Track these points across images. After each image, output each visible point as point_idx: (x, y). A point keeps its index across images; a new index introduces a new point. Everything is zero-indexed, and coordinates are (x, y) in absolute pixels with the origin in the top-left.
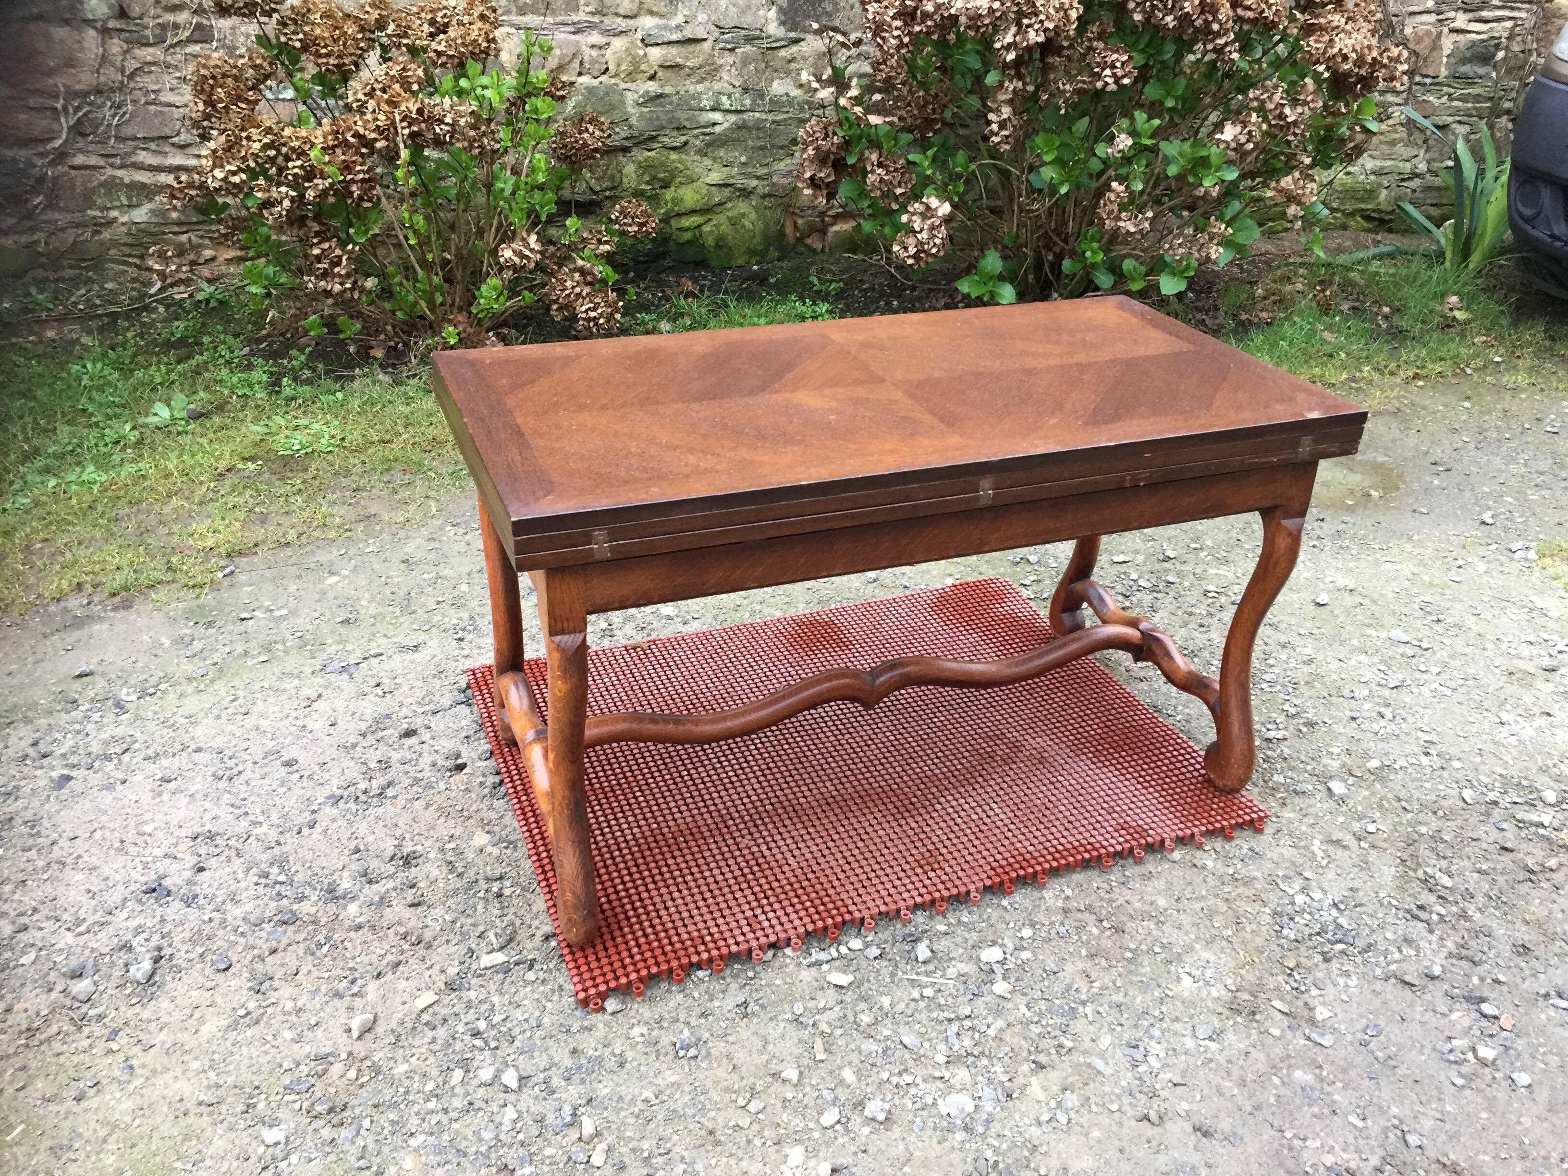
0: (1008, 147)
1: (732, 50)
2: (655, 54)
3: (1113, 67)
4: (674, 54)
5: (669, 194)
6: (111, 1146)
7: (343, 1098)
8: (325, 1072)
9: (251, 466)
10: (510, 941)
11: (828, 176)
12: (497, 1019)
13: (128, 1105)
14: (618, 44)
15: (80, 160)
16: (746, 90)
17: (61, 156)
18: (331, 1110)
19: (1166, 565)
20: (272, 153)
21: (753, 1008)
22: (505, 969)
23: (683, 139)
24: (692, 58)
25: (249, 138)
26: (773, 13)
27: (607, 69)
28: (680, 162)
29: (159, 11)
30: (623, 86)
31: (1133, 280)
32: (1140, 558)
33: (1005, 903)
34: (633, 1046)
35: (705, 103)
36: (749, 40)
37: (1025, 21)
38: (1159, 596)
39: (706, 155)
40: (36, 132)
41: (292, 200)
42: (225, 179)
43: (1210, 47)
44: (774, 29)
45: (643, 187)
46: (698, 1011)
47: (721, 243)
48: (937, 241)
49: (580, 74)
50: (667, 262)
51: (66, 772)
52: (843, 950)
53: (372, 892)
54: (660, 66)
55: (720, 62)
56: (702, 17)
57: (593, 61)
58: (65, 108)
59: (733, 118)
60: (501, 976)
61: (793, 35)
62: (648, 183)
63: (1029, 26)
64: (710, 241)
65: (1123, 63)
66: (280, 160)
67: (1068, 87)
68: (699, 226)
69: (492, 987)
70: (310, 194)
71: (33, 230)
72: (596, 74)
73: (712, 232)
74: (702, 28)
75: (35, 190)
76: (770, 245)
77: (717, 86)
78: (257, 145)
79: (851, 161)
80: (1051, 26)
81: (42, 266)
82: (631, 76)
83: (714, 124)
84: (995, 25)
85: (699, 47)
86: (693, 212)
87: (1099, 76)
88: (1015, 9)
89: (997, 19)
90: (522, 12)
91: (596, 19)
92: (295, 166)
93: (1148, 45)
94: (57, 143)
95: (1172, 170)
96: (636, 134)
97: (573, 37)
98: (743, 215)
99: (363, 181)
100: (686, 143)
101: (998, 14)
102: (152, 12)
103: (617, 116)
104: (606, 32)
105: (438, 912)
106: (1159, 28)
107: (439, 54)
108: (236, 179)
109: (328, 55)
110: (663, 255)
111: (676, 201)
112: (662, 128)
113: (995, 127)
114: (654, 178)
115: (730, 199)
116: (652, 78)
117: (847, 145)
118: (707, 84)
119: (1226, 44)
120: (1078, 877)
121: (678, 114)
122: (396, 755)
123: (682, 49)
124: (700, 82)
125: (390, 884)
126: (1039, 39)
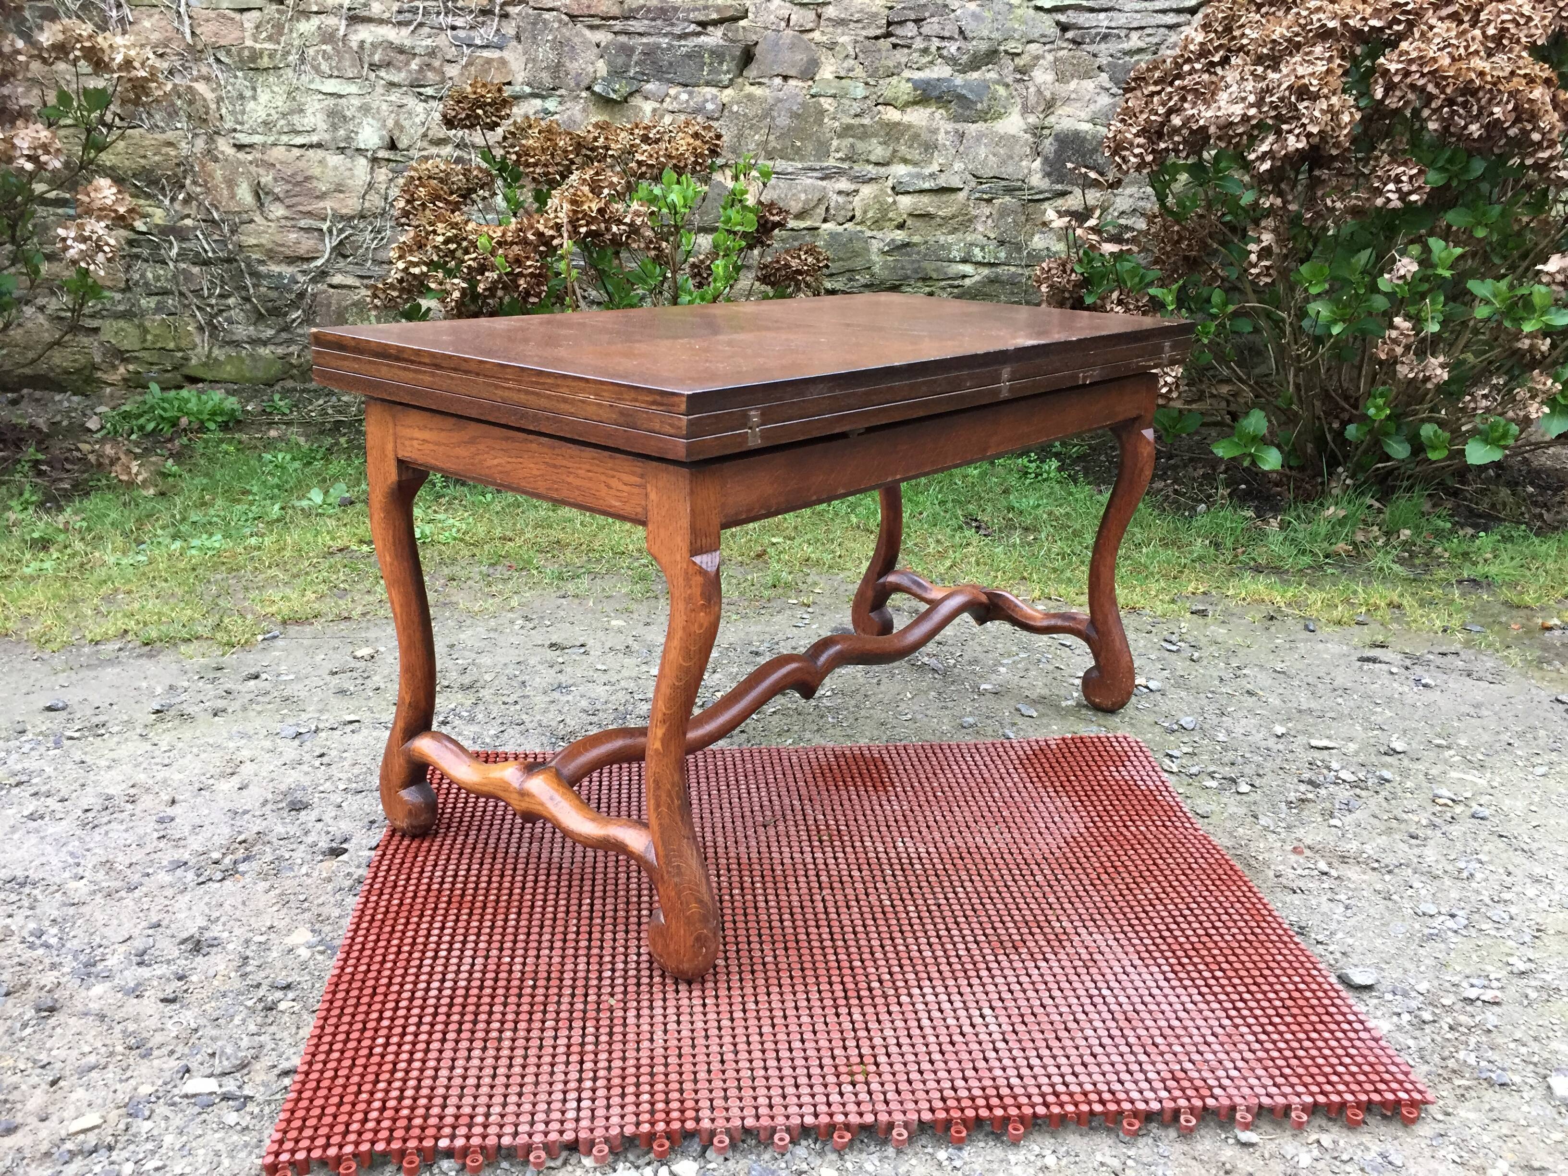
0: (1268, 280)
1: (989, 201)
2: (905, 202)
3: (1398, 180)
4: (925, 203)
9: (365, 548)
10: (241, 1067)
12: (150, 1165)
14: (867, 191)
15: (338, 279)
16: (1002, 243)
17: (322, 274)
19: (1388, 759)
20: (452, 246)
22: (208, 1102)
23: (928, 289)
24: (945, 207)
25: (434, 232)
26: (1037, 164)
27: (853, 218)
29: (425, 144)
30: (869, 233)
31: (1434, 448)
32: (1352, 747)
33: (942, 1155)
35: (955, 254)
36: (1009, 191)
37: (1285, 127)
38: (1363, 793)
40: (302, 251)
41: (463, 291)
42: (406, 270)
43: (1529, 162)
44: (1037, 180)
48: (1169, 380)
49: (825, 220)
53: (133, 975)
54: (910, 215)
55: (974, 212)
56: (958, 166)
57: (838, 207)
58: (330, 231)
59: (986, 271)
60: (197, 1109)
61: (1059, 187)
63: (1290, 132)
65: (1411, 178)
66: (459, 254)
67: (1338, 205)
69: (177, 1121)
70: (481, 288)
71: (289, 342)
72: (841, 220)
74: (957, 177)
75: (294, 305)
77: (969, 238)
78: (441, 239)
79: (1090, 300)
80: (1315, 130)
81: (292, 377)
82: (877, 224)
83: (964, 277)
84: (1250, 135)
85: (953, 196)
87: (1379, 192)
88: (1272, 114)
89: (1253, 127)
90: (770, 156)
91: (845, 166)
92: (470, 262)
93: (1450, 160)
94: (319, 262)
95: (1481, 312)
96: (877, 281)
97: (821, 183)
99: (532, 275)
100: (930, 295)
101: (1256, 121)
102: (419, 144)
103: (858, 263)
104: (855, 179)
105: (189, 1017)
106: (1463, 136)
107: (640, 163)
108: (416, 271)
109: (535, 165)
112: (906, 277)
113: (1253, 258)
116: (901, 226)
117: (1086, 282)
118: (960, 235)
119: (1551, 158)
121: (925, 264)
122: (280, 829)
123: (935, 198)
124: (951, 233)
125: (160, 970)
126: (1300, 146)
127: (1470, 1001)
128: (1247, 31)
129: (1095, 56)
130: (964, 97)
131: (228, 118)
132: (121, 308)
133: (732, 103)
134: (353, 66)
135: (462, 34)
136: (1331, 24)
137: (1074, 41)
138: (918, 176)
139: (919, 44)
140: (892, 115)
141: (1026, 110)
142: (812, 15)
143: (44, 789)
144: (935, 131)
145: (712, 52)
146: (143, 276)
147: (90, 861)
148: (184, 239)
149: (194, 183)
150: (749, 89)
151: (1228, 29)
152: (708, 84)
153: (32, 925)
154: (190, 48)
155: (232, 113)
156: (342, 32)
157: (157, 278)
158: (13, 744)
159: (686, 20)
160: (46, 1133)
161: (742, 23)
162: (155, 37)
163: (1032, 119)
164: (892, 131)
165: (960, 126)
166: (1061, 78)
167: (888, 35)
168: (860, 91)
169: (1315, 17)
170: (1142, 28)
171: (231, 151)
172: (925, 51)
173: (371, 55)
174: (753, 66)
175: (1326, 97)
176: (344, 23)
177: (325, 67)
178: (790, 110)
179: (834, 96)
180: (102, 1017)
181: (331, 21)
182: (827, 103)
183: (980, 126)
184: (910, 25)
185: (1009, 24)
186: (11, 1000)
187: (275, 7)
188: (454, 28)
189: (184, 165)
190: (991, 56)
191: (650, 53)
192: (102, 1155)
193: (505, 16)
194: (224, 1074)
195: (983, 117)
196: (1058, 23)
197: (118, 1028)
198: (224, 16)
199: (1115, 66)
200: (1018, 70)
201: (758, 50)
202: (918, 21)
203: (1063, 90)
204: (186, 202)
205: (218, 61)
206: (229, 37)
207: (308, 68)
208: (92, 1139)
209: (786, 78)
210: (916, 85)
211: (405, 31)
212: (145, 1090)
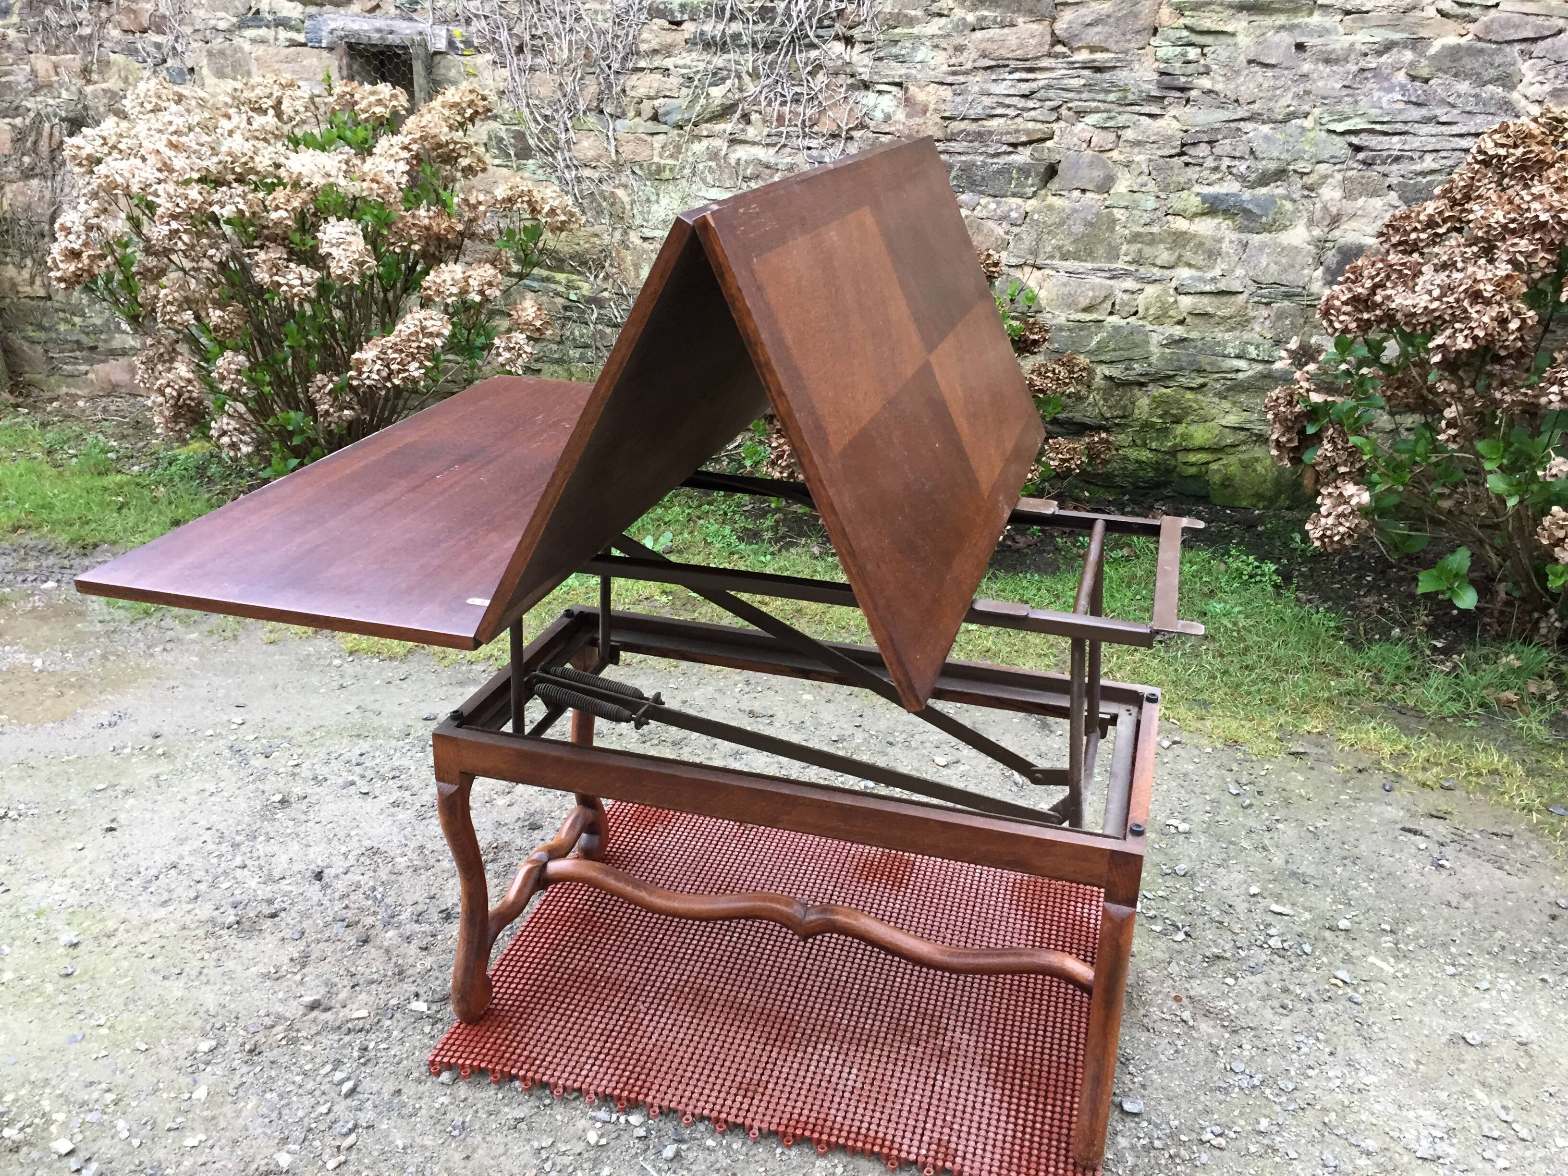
0: (1455, 446)
1: (1268, 304)
2: (1186, 302)
3: (1562, 384)
4: (1206, 304)
5: (1180, 429)
6: (151, 1013)
7: (263, 1048)
8: (273, 1027)
10: (441, 1000)
11: (1290, 440)
12: (383, 1046)
13: (179, 994)
14: (1151, 290)
16: (1277, 343)
18: (251, 1051)
21: (523, 1126)
22: (420, 1017)
23: (1200, 381)
24: (1224, 308)
26: (1319, 272)
27: (1136, 313)
28: (1196, 401)
30: (1151, 328)
34: (430, 1107)
35: (1229, 350)
36: (1288, 296)
37: (1458, 326)
39: (1225, 398)
44: (1318, 288)
45: (1154, 419)
46: (492, 1107)
47: (1227, 482)
48: (1343, 529)
49: (1110, 314)
50: (1167, 492)
51: (356, 778)
52: (622, 1119)
53: (411, 928)
54: (1190, 313)
55: (1252, 314)
56: (1240, 272)
57: (1124, 304)
59: (1260, 367)
60: (414, 1020)
62: (1160, 417)
63: (1460, 331)
64: (1217, 478)
68: (1208, 463)
69: (402, 1024)
72: (1125, 315)
73: (1219, 470)
74: (1238, 282)
76: (1281, 493)
77: (1246, 336)
79: (1311, 430)
82: (1159, 319)
83: (1238, 371)
84: (1433, 326)
85: (1232, 299)
86: (1201, 449)
87: (1543, 392)
88: (1450, 311)
90: (1065, 257)
91: (1132, 268)
96: (1153, 370)
97: (1108, 282)
98: (1257, 460)
100: (1203, 385)
101: (1437, 314)
103: (1137, 353)
104: (1141, 280)
105: (429, 961)
110: (1165, 484)
111: (1185, 437)
112: (1181, 369)
113: (1444, 423)
114: (1166, 413)
115: (1244, 443)
116: (1181, 322)
117: (1308, 415)
118: (1237, 333)
120: (864, 1164)
121: (1201, 358)
122: (519, 842)
123: (1215, 300)
124: (1227, 331)
125: (425, 927)
126: (1467, 346)
127: (1202, 1142)
128: (1476, 207)
129: (1385, 175)
130: (1250, 211)
131: (638, 216)
132: (556, 356)
133: (1034, 212)
134: (730, 178)
135: (814, 153)
136: (1543, 217)
137: (1364, 162)
138: (1202, 280)
139: (1210, 163)
140: (1181, 224)
141: (1311, 222)
142: (1112, 137)
143: (406, 783)
144: (1220, 240)
145: (1020, 170)
146: (572, 333)
147: (413, 845)
148: (601, 307)
149: (612, 265)
150: (1051, 200)
151: (1468, 198)
152: (1014, 195)
153: (371, 883)
154: (615, 163)
155: (641, 212)
156: (723, 153)
157: (582, 336)
158: (401, 743)
159: (999, 142)
160: (344, 1013)
161: (1049, 144)
162: (590, 154)
163: (1317, 232)
164: (1179, 239)
165: (1244, 237)
166: (1349, 195)
167: (1182, 154)
168: (1151, 203)
169: (1535, 205)
170: (1437, 151)
171: (639, 242)
172: (1216, 169)
173: (745, 170)
174: (1056, 179)
175: (1500, 304)
176: (726, 144)
177: (710, 179)
178: (1085, 219)
179: (1127, 208)
180: (387, 951)
181: (717, 143)
182: (1118, 214)
183: (1265, 237)
184: (1203, 146)
185: (1299, 146)
186: (349, 930)
187: (676, 132)
188: (809, 148)
189: (605, 252)
190: (1280, 174)
191: (967, 169)
192: (362, 1035)
193: (851, 138)
194: (433, 1002)
195: (1267, 229)
196: (1350, 144)
197: (394, 960)
198: (639, 139)
199: (1406, 185)
200: (1305, 187)
201: (1060, 167)
202: (1209, 142)
203: (1350, 206)
204: (605, 278)
205: (633, 172)
206: (643, 154)
207: (697, 179)
208: (361, 1023)
209: (1084, 191)
210: (1205, 198)
211: (772, 151)
212: (394, 1002)
